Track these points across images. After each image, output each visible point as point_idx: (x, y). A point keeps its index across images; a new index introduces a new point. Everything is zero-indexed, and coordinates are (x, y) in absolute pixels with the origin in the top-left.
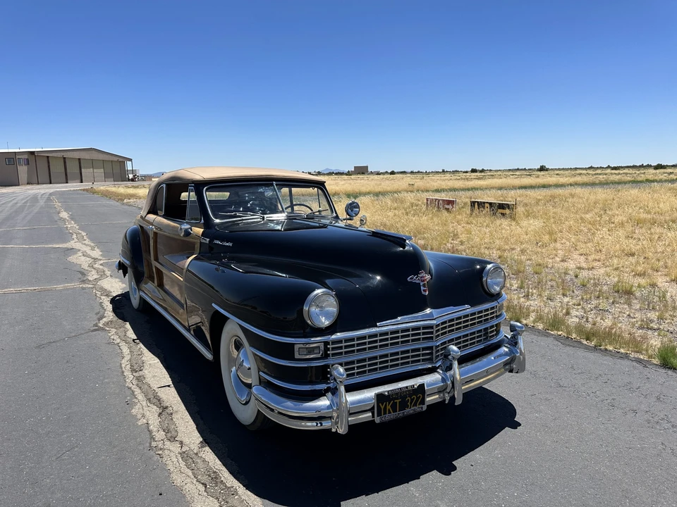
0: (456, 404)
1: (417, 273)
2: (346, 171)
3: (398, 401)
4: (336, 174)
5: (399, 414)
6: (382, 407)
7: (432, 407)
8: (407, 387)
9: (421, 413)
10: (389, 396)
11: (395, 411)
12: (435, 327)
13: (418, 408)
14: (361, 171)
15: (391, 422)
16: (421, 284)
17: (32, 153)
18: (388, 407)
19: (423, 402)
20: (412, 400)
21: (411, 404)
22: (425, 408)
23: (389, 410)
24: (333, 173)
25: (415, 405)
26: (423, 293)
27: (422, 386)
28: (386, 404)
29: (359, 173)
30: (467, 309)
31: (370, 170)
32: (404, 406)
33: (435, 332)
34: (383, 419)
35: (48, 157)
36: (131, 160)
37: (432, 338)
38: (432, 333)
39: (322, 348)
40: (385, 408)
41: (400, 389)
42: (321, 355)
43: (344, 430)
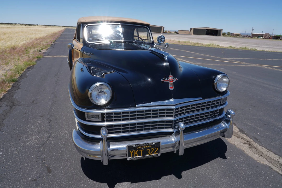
0: (179, 155)
1: (167, 77)
3: (142, 151)
5: (142, 157)
6: (132, 153)
8: (148, 144)
10: (136, 147)
11: (140, 155)
12: (174, 109)
13: (154, 155)
16: (170, 83)
19: (158, 152)
20: (151, 151)
21: (150, 152)
22: (159, 155)
23: (136, 154)
25: (153, 153)
26: (170, 89)
27: (158, 144)
28: (134, 151)
30: (200, 100)
32: (145, 152)
33: (174, 113)
34: (132, 159)
39: (100, 116)
40: (133, 153)
41: (144, 144)
42: (100, 120)
43: (105, 163)
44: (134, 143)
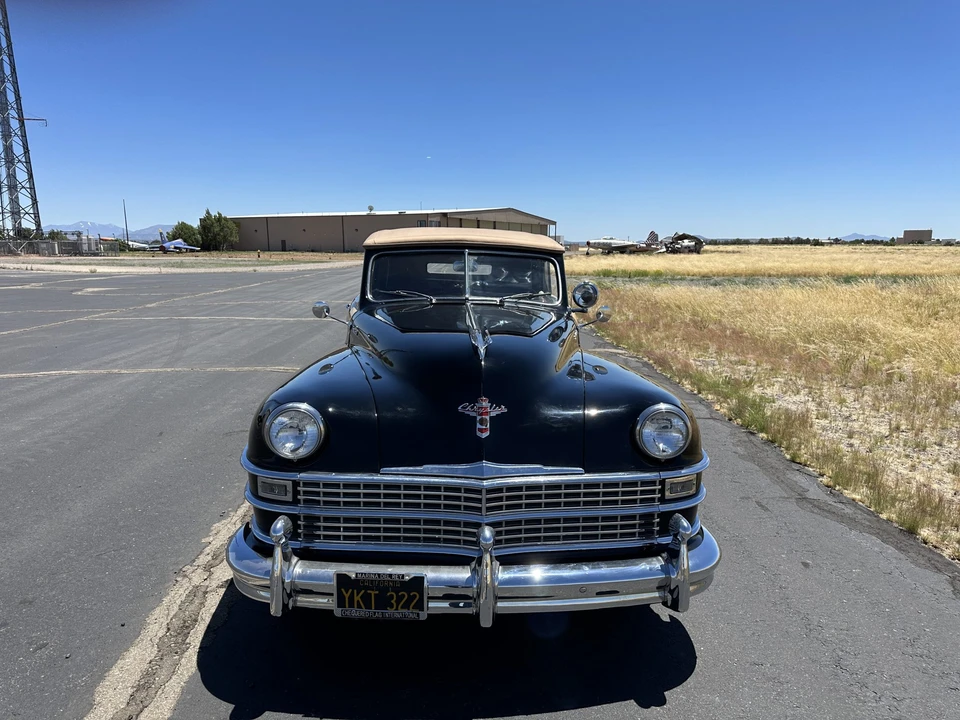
0: (481, 625)
2: (888, 237)
3: (373, 593)
4: (868, 243)
5: (376, 613)
6: (347, 596)
7: (436, 618)
8: (390, 575)
9: (417, 623)
10: (357, 581)
11: (368, 606)
12: (484, 492)
13: (410, 614)
14: (918, 238)
15: (361, 621)
16: (479, 418)
17: (445, 215)
18: (357, 598)
19: (420, 606)
20: (399, 599)
21: (398, 602)
22: (423, 616)
23: (358, 602)
24: (863, 241)
25: (406, 606)
26: (478, 434)
27: (419, 580)
28: (353, 593)
29: (913, 242)
30: (576, 475)
31: (935, 237)
32: (383, 602)
33: (484, 501)
34: (348, 613)
35: (461, 219)
36: (554, 223)
37: (480, 509)
38: (479, 501)
39: (290, 488)
40: (351, 598)
41: (379, 575)
42: (289, 498)
43: (275, 610)
44: (352, 570)
